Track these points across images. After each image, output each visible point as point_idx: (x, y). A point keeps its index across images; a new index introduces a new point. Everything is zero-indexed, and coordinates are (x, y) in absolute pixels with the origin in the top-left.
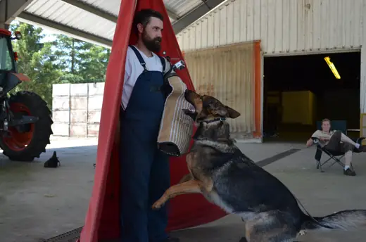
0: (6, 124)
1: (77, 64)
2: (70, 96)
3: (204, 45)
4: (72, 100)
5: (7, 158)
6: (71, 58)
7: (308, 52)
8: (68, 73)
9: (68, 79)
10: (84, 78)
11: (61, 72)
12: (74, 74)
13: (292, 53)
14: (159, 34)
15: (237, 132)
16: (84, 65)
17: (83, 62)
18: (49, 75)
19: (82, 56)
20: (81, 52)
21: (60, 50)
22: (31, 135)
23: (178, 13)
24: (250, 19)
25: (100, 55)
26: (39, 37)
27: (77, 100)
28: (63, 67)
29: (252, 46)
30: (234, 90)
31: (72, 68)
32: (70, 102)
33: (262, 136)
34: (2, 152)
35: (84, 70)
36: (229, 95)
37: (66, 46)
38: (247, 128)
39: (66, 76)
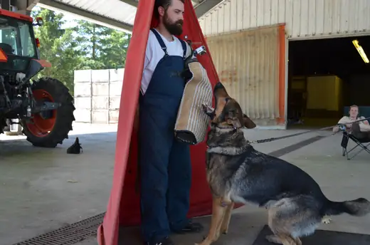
0: (29, 110)
1: (98, 50)
2: (92, 83)
3: (227, 29)
4: (94, 85)
6: (92, 44)
7: (335, 35)
8: (89, 59)
9: (89, 65)
10: (105, 64)
11: (82, 58)
12: (95, 60)
13: (318, 37)
14: (181, 16)
16: (104, 50)
17: (104, 48)
18: (70, 61)
19: (103, 42)
20: (102, 37)
21: (81, 36)
22: (54, 121)
25: (121, 40)
26: (60, 23)
27: (99, 86)
28: (84, 54)
29: (276, 29)
30: (258, 74)
31: (93, 54)
32: (92, 88)
33: (286, 123)
34: (25, 137)
35: (105, 56)
36: (252, 80)
37: (87, 32)
38: (270, 114)
39: (87, 62)
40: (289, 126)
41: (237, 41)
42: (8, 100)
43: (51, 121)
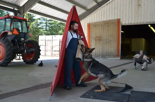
0: (25, 51)
1: (48, 27)
2: (46, 40)
3: (98, 21)
4: (46, 42)
5: (25, 63)
6: (45, 25)
7: (139, 24)
8: (44, 31)
9: (44, 33)
10: (51, 32)
11: (41, 30)
12: (47, 31)
13: (132, 24)
15: (110, 55)
16: (50, 27)
17: (50, 26)
18: (37, 32)
20: (50, 22)
21: (41, 22)
23: (88, 8)
24: (116, 10)
25: (57, 23)
26: (33, 16)
27: (48, 42)
28: (42, 29)
29: (117, 21)
30: (109, 38)
31: (46, 29)
32: (45, 43)
33: (120, 57)
34: (23, 61)
35: (51, 29)
36: (107, 40)
37: (44, 20)
38: (114, 54)
39: (44, 32)
40: (122, 58)
41: (102, 25)
42: (18, 48)
43: (32, 55)
